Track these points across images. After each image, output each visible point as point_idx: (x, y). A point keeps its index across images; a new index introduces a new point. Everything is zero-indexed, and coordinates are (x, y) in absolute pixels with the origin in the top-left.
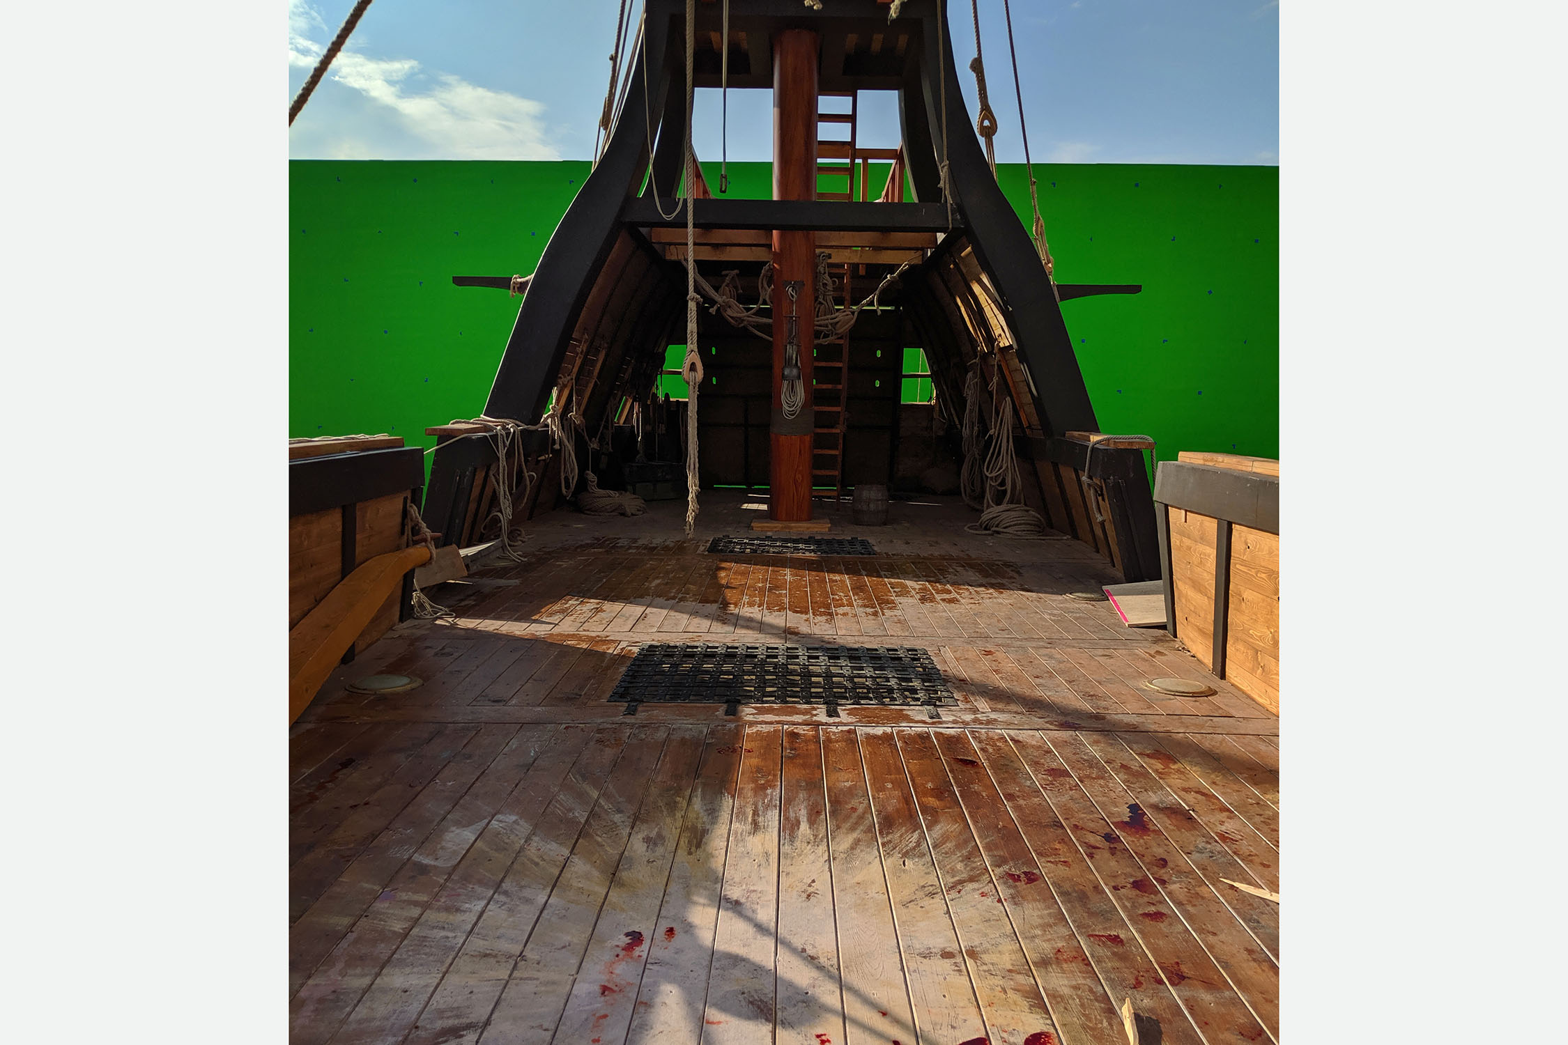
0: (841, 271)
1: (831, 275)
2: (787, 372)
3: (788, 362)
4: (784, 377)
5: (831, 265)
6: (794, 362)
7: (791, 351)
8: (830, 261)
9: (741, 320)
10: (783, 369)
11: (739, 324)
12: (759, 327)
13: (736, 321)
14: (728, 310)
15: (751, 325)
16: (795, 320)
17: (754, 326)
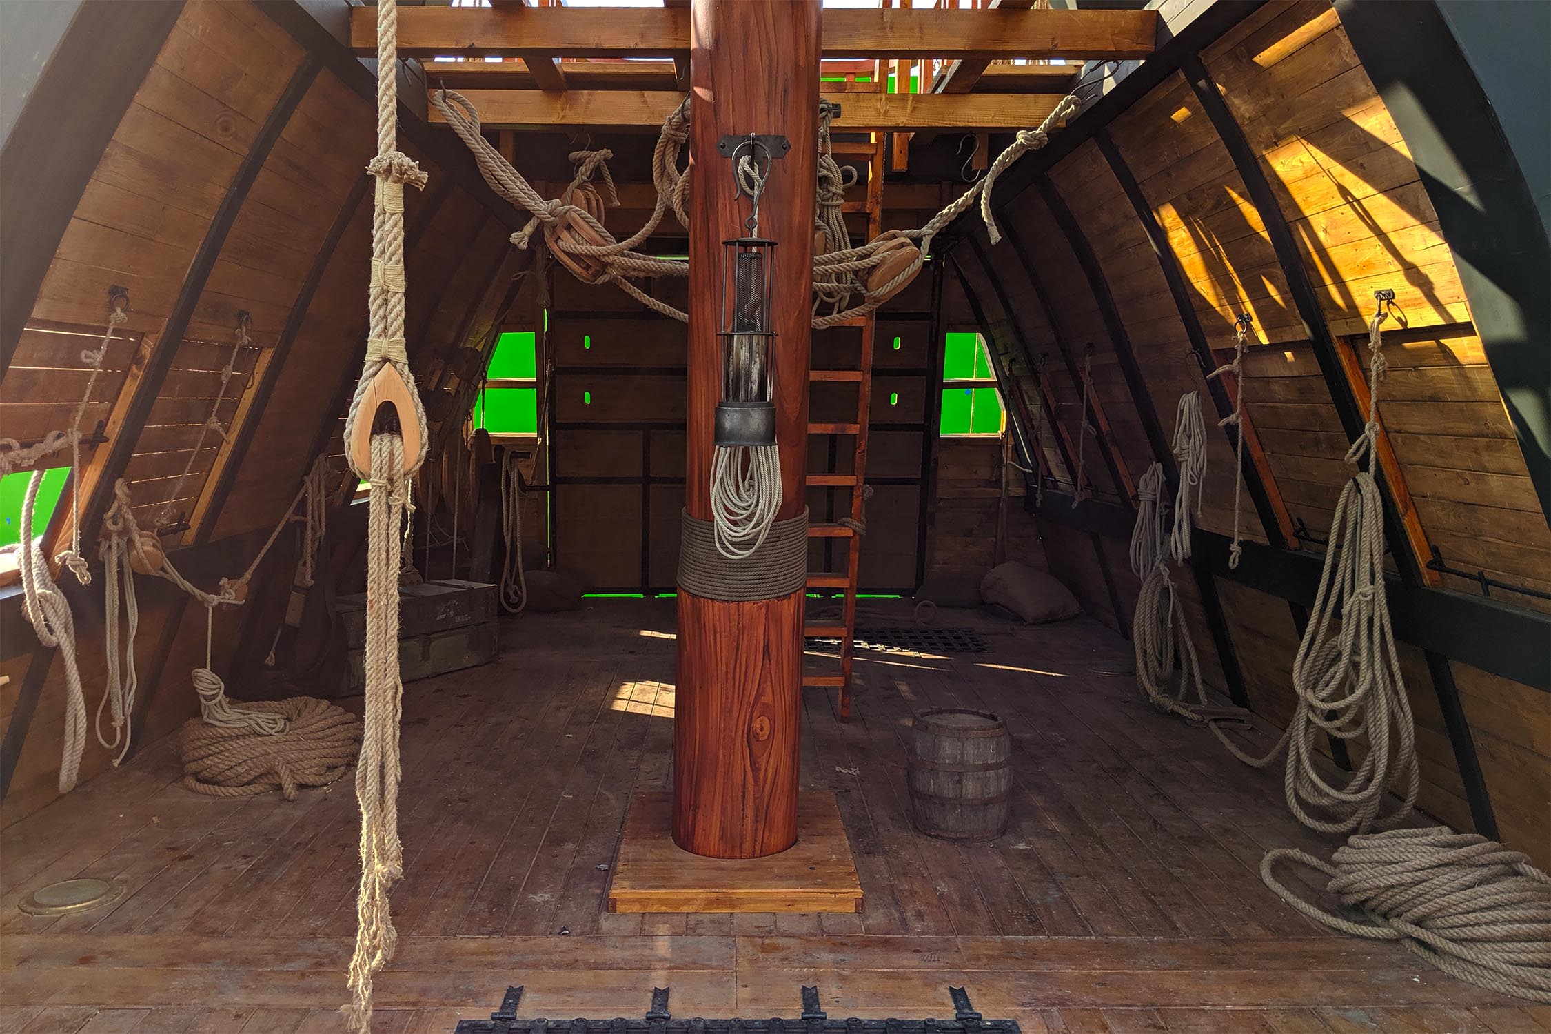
0: (863, 150)
1: (839, 159)
2: (731, 419)
3: (734, 387)
4: (720, 436)
5: (840, 135)
6: (755, 388)
7: (744, 353)
8: (836, 123)
9: (602, 265)
10: (718, 412)
11: (598, 274)
12: (649, 283)
13: (587, 267)
14: (565, 235)
15: (629, 279)
16: (759, 257)
17: (636, 282)
